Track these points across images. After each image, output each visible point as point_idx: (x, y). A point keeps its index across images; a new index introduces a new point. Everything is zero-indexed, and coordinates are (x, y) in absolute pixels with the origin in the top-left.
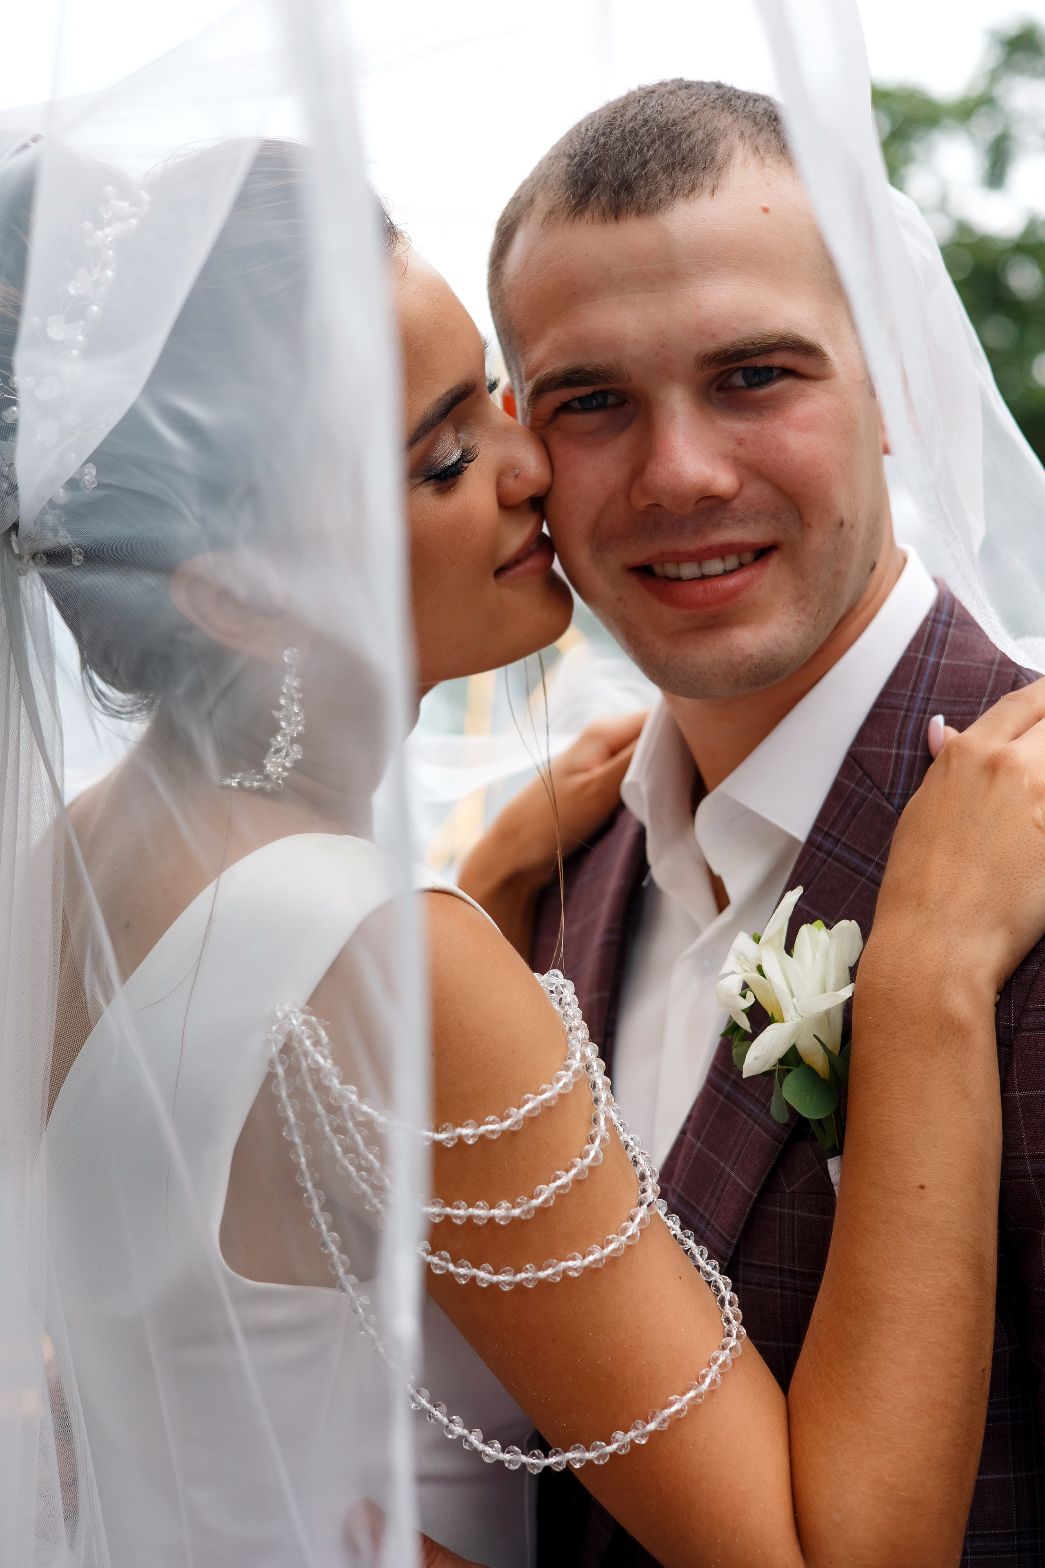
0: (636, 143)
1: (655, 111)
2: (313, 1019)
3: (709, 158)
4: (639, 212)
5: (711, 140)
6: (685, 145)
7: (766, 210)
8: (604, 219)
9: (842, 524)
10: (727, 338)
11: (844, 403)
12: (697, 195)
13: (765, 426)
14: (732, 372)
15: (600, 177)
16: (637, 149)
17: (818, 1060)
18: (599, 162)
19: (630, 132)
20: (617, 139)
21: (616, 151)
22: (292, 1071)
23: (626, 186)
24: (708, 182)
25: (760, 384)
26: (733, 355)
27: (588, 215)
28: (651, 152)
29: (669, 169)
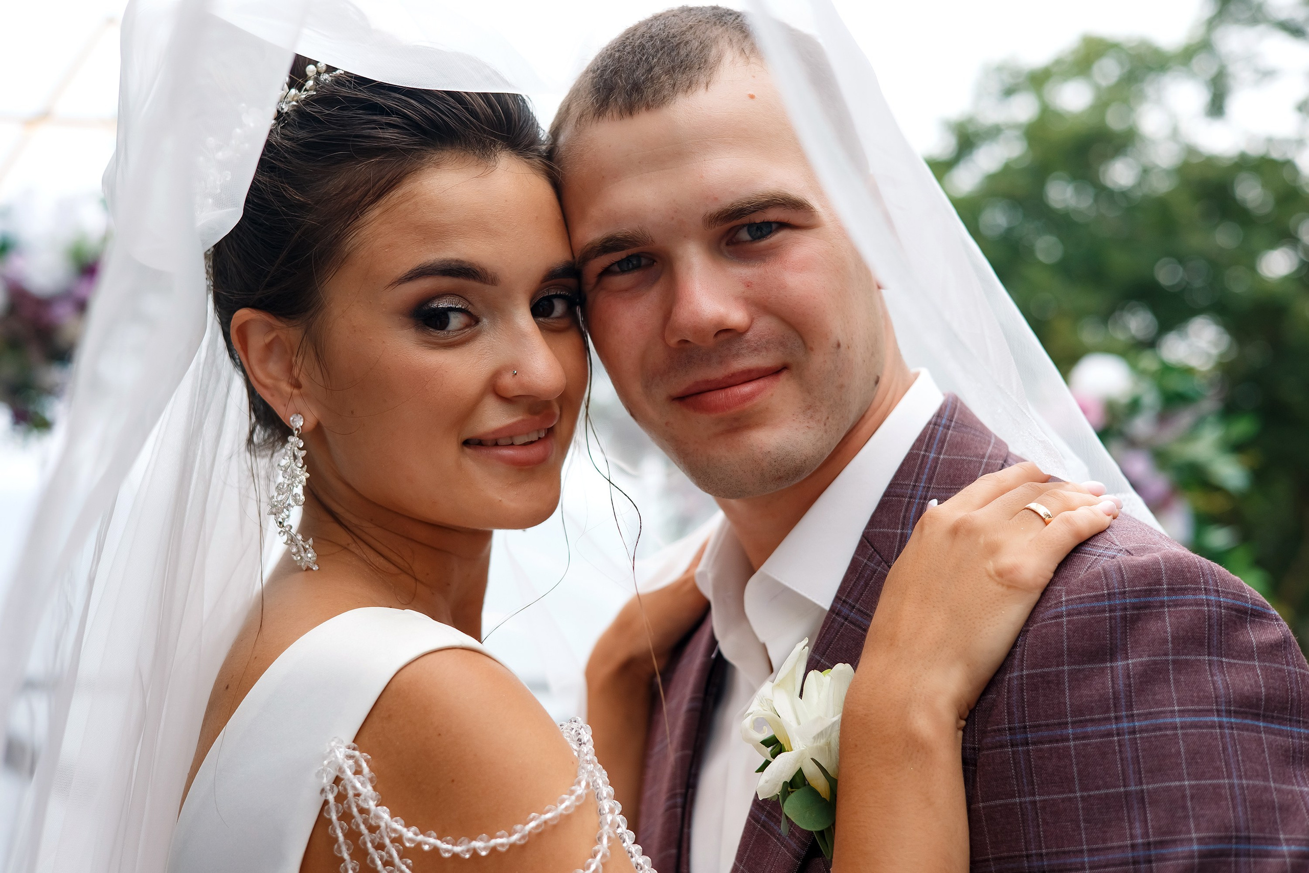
0: (644, 55)
1: (659, 29)
2: (357, 753)
3: (703, 60)
4: (648, 107)
5: (704, 47)
6: (683, 52)
7: (752, 97)
8: (621, 115)
9: (839, 345)
10: (727, 201)
11: (833, 247)
12: (693, 89)
13: (767, 270)
14: (737, 229)
15: (617, 83)
16: (644, 59)
17: (819, 783)
18: (616, 72)
19: (639, 46)
20: (629, 53)
21: (628, 63)
22: (341, 797)
23: (637, 87)
24: (703, 79)
25: (763, 237)
26: (733, 213)
27: (608, 113)
28: (655, 60)
29: (671, 71)
